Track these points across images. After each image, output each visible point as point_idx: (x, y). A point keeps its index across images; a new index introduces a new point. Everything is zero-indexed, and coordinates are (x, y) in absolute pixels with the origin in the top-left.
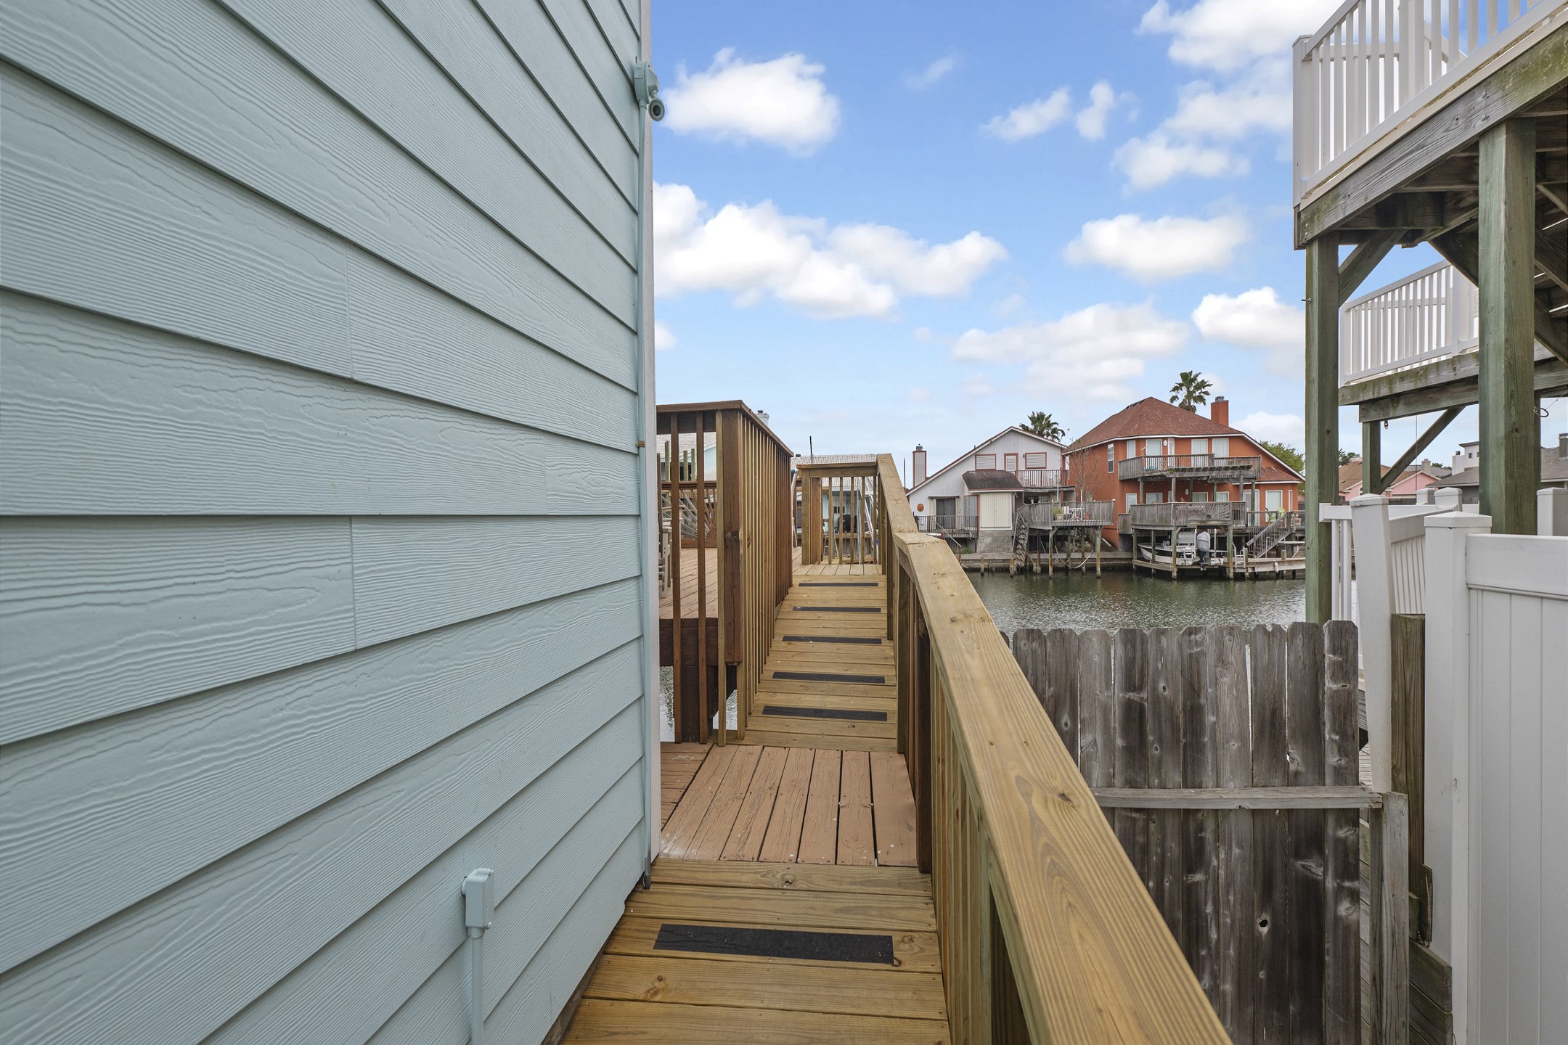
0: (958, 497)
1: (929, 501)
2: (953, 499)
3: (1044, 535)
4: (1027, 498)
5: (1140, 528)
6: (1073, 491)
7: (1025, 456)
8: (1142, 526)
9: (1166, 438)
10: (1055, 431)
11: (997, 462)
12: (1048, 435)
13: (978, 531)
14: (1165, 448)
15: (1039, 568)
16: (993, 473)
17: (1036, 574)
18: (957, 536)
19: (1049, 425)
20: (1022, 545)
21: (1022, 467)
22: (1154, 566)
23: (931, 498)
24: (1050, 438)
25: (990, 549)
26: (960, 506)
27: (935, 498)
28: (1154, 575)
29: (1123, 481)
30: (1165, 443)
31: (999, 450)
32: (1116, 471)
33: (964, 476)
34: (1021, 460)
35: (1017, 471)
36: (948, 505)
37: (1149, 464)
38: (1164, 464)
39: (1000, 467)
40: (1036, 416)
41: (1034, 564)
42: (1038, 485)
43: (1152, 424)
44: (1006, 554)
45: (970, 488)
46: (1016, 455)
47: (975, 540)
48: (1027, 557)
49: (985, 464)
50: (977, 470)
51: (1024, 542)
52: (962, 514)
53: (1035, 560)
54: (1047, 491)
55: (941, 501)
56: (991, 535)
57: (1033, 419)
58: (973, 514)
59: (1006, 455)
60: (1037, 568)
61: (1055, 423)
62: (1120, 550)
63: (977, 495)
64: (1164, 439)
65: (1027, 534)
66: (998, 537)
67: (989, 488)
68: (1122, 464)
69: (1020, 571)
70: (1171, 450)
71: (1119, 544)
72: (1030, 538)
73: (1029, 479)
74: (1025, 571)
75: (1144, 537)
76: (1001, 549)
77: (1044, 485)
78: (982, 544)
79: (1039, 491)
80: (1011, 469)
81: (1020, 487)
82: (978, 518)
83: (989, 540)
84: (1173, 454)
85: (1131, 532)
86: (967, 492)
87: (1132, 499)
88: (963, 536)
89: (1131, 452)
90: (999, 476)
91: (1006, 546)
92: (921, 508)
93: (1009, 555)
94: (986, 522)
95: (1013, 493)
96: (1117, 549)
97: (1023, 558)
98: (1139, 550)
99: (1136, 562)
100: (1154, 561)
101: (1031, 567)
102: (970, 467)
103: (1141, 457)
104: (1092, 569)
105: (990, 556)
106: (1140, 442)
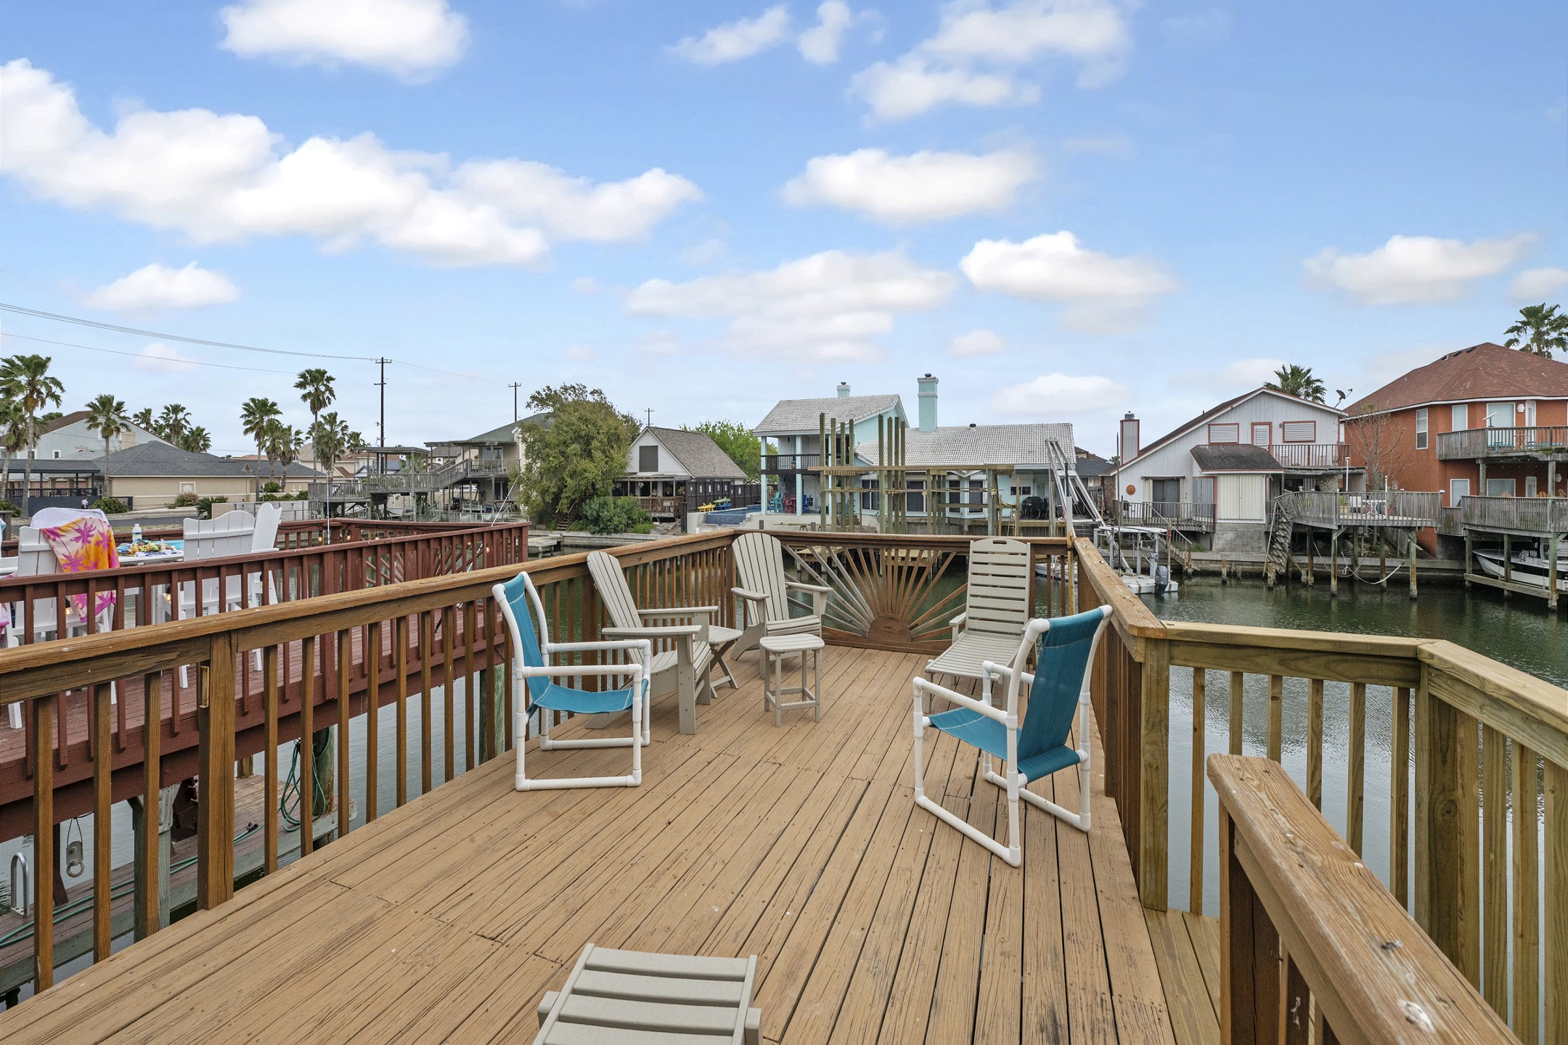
0: (1184, 478)
1: (1142, 482)
2: (1176, 480)
3: (1324, 536)
4: (1286, 482)
5: (1481, 529)
6: (1361, 474)
7: (1282, 426)
8: (1484, 526)
9: (1523, 402)
10: (1318, 390)
11: (1240, 432)
12: (1307, 394)
13: (1215, 523)
14: (1521, 416)
15: (1311, 579)
16: (1236, 448)
17: (1305, 585)
18: (1185, 529)
19: (1309, 382)
20: (1281, 544)
21: (1277, 440)
22: (1509, 587)
23: (1146, 479)
24: (1310, 399)
25: (1232, 547)
26: (1186, 490)
27: (1152, 478)
28: (1508, 599)
29: (1446, 462)
30: (1521, 408)
31: (1243, 418)
32: (1433, 447)
33: (1192, 451)
34: (1277, 433)
35: (1270, 446)
36: (1169, 489)
37: (1491, 439)
38: (1521, 440)
39: (1245, 439)
40: (1289, 371)
41: (1303, 572)
42: (1304, 463)
43: (1495, 381)
44: (1258, 555)
45: (1203, 467)
46: (1270, 424)
47: (1210, 535)
48: (1289, 561)
49: (1223, 435)
50: (1211, 444)
51: (1285, 538)
52: (1189, 500)
53: (1302, 565)
54: (1320, 473)
55: (1159, 482)
56: (1234, 528)
57: (1283, 377)
58: (1207, 500)
59: (1253, 424)
60: (1307, 577)
61: (1318, 381)
62: (1439, 556)
63: (1214, 477)
64: (1518, 402)
65: (1290, 530)
66: (1243, 533)
67: (1232, 468)
68: (1444, 438)
69: (1280, 578)
70: (1531, 419)
71: (1437, 547)
72: (1293, 535)
73: (1291, 457)
74: (1290, 578)
75: (1490, 542)
76: (1248, 548)
77: (1312, 464)
78: (1218, 542)
79: (1308, 473)
80: (1262, 442)
81: (1280, 468)
82: (1214, 507)
83: (1230, 535)
84: (1534, 425)
85: (1462, 533)
86: (1197, 471)
87: (1460, 488)
88: (1193, 529)
89: (1460, 420)
90: (1244, 452)
91: (1256, 544)
92: (1131, 491)
93: (1262, 556)
94: (1227, 512)
95: (1267, 475)
96: (1434, 556)
97: (1283, 561)
98: (1475, 559)
99: (1470, 577)
100: (1507, 579)
101: (1300, 575)
102: (1201, 438)
103: (1477, 429)
104: (1400, 582)
105: (1233, 556)
106: (1475, 408)
